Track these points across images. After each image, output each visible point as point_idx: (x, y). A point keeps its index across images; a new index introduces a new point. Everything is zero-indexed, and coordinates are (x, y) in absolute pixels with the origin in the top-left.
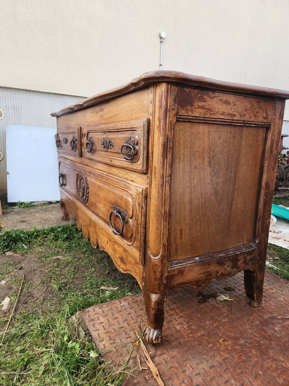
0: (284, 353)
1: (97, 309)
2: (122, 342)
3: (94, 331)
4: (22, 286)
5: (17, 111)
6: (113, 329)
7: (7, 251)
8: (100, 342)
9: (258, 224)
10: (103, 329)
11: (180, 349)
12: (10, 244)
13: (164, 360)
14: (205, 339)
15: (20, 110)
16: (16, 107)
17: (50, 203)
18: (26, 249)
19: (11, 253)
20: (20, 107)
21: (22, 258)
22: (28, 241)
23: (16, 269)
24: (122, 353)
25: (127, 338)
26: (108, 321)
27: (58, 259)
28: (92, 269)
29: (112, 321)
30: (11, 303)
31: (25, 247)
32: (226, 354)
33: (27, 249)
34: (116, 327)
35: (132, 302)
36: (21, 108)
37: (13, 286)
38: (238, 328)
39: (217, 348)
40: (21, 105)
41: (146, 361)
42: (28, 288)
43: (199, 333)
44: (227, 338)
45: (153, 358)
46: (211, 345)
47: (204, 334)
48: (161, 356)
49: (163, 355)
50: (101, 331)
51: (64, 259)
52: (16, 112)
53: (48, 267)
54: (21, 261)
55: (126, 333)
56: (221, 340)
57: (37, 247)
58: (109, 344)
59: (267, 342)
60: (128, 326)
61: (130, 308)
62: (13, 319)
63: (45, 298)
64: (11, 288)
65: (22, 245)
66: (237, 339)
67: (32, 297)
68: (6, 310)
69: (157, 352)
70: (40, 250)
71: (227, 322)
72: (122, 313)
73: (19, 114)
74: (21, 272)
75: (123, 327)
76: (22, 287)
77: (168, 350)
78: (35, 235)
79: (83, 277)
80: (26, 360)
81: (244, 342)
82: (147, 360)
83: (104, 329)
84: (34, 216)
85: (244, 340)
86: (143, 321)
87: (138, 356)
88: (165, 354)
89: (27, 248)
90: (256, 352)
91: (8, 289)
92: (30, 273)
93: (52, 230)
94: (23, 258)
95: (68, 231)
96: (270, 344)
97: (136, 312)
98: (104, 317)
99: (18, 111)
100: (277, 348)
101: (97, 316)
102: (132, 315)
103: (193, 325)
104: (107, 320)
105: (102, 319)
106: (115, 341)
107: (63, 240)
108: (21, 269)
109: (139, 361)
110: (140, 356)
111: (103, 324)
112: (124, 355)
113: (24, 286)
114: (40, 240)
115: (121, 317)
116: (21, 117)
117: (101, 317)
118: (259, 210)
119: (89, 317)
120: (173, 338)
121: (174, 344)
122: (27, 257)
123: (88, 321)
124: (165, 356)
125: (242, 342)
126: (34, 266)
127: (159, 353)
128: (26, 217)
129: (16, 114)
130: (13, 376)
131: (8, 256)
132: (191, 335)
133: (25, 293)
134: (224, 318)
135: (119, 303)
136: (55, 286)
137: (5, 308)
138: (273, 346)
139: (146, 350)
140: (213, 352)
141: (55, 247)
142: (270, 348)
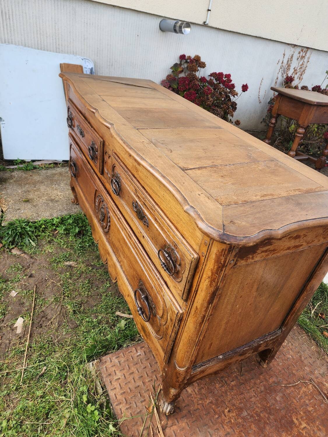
0: (278, 431)
1: (114, 358)
2: (137, 406)
3: (111, 390)
4: (35, 302)
5: (6, 19)
6: (129, 388)
7: (13, 248)
8: (117, 405)
9: (289, 317)
10: (119, 388)
11: (188, 420)
12: (16, 239)
13: (174, 432)
14: (212, 408)
15: (11, 18)
16: (6, 13)
17: (56, 164)
18: (34, 247)
19: (17, 252)
20: (11, 13)
21: (30, 261)
22: (36, 235)
23: (26, 275)
24: (137, 421)
25: (142, 402)
26: (125, 377)
27: (70, 266)
28: (107, 283)
29: (129, 377)
30: (25, 326)
31: (33, 243)
32: (229, 429)
33: (36, 247)
34: (132, 386)
35: (148, 351)
36: (12, 15)
37: (25, 301)
38: (244, 394)
39: (221, 421)
40: (12, 10)
41: (158, 434)
42: (41, 305)
43: (208, 399)
44: (232, 408)
45: (164, 430)
46: (217, 416)
47: (212, 401)
48: (172, 427)
49: (174, 426)
50: (118, 391)
51: (76, 266)
52: (5, 21)
53: (60, 278)
54: (30, 265)
55: (141, 396)
56: (226, 411)
57: (46, 244)
58: (125, 408)
59: (267, 416)
60: (143, 386)
61: (146, 360)
62: (30, 349)
63: (60, 323)
64: (23, 303)
65: (29, 240)
66: (240, 410)
67: (46, 318)
68: (21, 333)
69: (169, 423)
70: (50, 251)
71: (235, 385)
72: (138, 366)
73: (10, 24)
74: (31, 280)
75: (139, 386)
76: (34, 304)
77: (179, 420)
78: (43, 228)
79: (98, 295)
80: (47, 407)
81: (246, 414)
82: (159, 432)
83: (121, 388)
84: (38, 190)
85: (247, 412)
86: (157, 379)
87: (151, 427)
88: (175, 425)
89: (35, 245)
90: (255, 427)
91: (19, 304)
92: (41, 284)
93: (63, 221)
94: (32, 260)
95: (80, 222)
96: (268, 418)
97: (151, 366)
98: (121, 371)
99: (8, 20)
100: (274, 424)
101: (113, 369)
102: (147, 370)
103: (203, 389)
104: (123, 376)
105: (119, 375)
106: (131, 405)
107: (75, 236)
108: (31, 276)
109: (152, 434)
110: (153, 427)
111: (120, 381)
112: (139, 423)
113: (37, 302)
114: (49, 234)
115: (137, 372)
116: (12, 29)
117: (117, 370)
118: (295, 307)
119: (107, 370)
120: (184, 405)
121: (185, 412)
122: (36, 260)
123: (105, 376)
124: (175, 427)
125: (245, 414)
126: (46, 274)
127: (170, 423)
128: (29, 191)
129: (5, 24)
130: (37, 426)
131: (15, 256)
132: (200, 402)
133: (38, 311)
134: (233, 381)
135: (135, 351)
136: (69, 307)
137: (19, 331)
138: (271, 421)
139: (159, 420)
140: (218, 425)
141: (66, 247)
142: (267, 424)
